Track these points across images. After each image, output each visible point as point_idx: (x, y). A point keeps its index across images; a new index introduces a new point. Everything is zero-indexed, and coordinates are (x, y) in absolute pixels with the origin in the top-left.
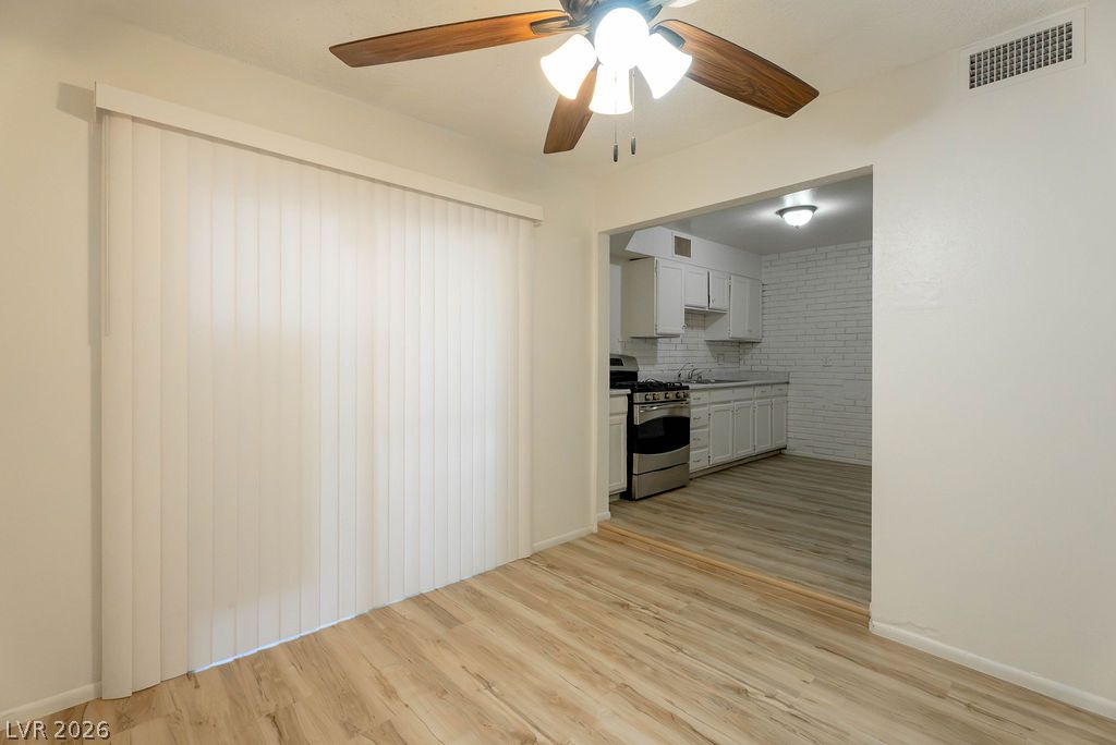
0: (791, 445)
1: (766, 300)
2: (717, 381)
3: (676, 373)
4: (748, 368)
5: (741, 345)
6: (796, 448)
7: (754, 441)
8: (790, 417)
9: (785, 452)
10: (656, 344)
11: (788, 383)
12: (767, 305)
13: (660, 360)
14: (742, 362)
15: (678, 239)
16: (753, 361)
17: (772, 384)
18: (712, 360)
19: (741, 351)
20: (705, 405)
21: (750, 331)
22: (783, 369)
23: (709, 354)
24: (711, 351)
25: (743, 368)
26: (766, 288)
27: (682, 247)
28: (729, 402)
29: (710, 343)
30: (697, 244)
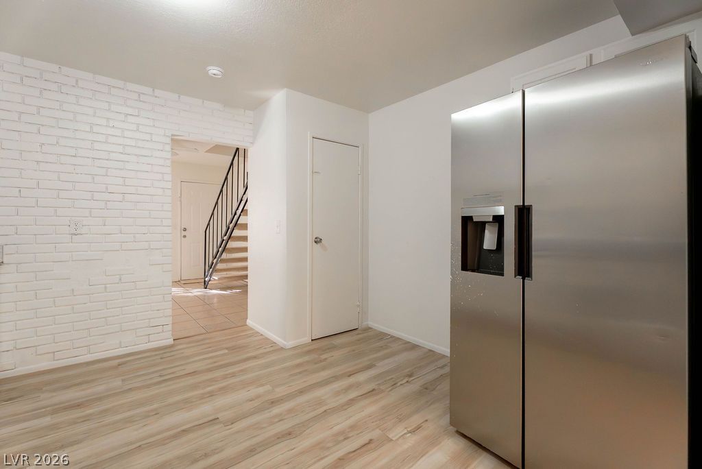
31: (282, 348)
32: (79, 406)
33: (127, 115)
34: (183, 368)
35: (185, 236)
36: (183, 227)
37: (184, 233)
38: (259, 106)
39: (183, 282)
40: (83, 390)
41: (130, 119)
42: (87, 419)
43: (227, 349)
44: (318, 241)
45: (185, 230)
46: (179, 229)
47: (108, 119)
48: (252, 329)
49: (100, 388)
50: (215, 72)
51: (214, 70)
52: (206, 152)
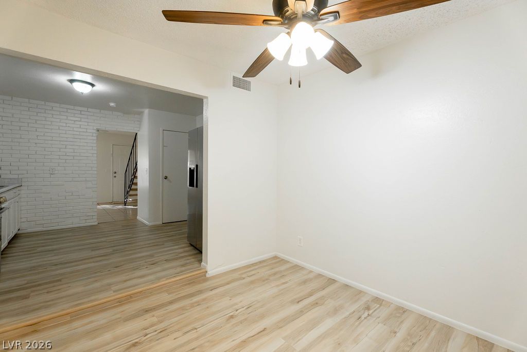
6: (29, 227)
8: (23, 208)
9: (20, 232)
11: (21, 186)
33: (75, 121)
35: (115, 177)
36: (114, 171)
37: (114, 175)
38: (141, 113)
39: (114, 203)
41: (77, 123)
44: (166, 178)
45: (115, 173)
46: (112, 172)
47: (66, 123)
50: (112, 105)
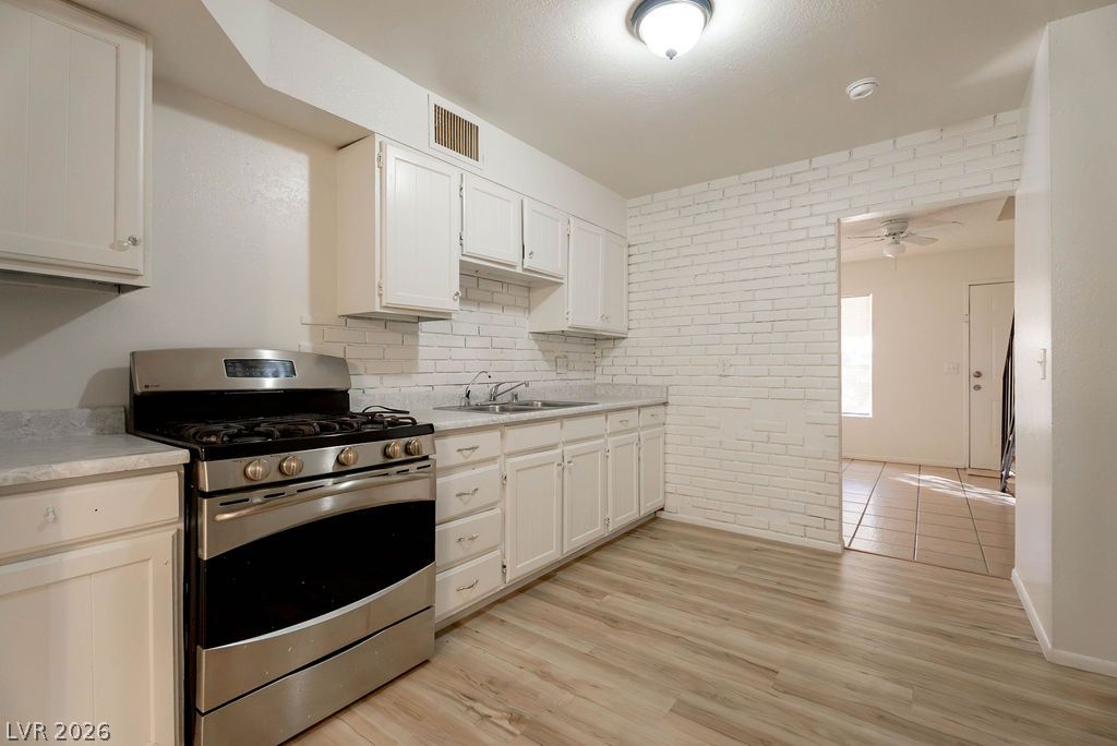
0: (671, 504)
1: (633, 269)
2: (546, 405)
3: (462, 391)
4: (608, 380)
5: (597, 341)
6: (681, 510)
7: (606, 509)
8: (670, 459)
9: (663, 515)
10: (415, 334)
11: (665, 404)
12: (633, 278)
13: (423, 366)
14: (599, 370)
15: (440, 112)
16: (617, 368)
17: (640, 408)
18: (544, 365)
19: (598, 353)
20: (493, 460)
21: (605, 317)
22: (658, 381)
23: (540, 355)
24: (543, 352)
25: (600, 379)
26: (633, 250)
27: (455, 134)
28: (553, 447)
29: (542, 336)
30: (490, 136)
31: (1040, 656)
32: (683, 569)
34: (816, 588)
35: (977, 388)
36: (973, 371)
37: (976, 381)
39: (968, 472)
40: (701, 558)
42: (674, 584)
43: (912, 596)
45: (978, 375)
48: (1013, 590)
49: (712, 563)
50: (860, 89)
51: (857, 88)
52: (999, 219)
